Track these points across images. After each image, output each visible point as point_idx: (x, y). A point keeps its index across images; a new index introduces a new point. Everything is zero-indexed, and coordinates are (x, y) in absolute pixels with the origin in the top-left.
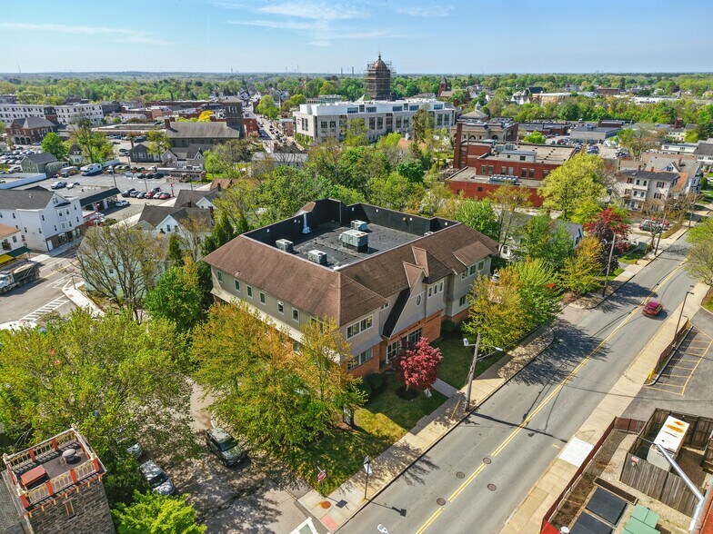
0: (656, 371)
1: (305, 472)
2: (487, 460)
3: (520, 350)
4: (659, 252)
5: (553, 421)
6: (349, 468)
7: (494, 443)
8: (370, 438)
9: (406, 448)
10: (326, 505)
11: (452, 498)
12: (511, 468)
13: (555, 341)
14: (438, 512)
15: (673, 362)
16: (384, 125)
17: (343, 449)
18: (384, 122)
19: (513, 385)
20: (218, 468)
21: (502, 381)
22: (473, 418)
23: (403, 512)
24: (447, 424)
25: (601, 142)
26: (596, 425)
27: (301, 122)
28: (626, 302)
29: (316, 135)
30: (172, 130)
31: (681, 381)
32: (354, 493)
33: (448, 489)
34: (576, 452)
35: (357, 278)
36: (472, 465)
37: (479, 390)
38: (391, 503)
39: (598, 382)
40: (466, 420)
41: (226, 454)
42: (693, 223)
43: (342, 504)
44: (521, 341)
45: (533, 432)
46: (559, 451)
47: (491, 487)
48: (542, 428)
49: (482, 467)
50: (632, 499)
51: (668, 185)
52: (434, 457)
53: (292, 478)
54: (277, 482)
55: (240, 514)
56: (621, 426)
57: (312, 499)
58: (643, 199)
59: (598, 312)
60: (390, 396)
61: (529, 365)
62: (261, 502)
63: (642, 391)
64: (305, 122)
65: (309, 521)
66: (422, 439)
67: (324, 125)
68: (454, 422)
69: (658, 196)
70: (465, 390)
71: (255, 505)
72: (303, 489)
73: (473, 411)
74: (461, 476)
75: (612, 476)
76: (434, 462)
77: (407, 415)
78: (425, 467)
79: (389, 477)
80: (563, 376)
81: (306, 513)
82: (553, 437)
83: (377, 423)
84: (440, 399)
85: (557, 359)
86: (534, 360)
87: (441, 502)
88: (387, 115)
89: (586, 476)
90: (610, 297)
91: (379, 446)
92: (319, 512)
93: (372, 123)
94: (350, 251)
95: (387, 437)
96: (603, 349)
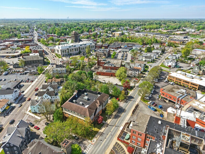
0: (132, 114)
1: (88, 138)
2: (111, 132)
3: (114, 113)
4: (136, 87)
5: (119, 124)
6: (93, 136)
7: (111, 129)
8: (95, 132)
9: (100, 132)
10: (92, 142)
11: (107, 138)
12: (114, 132)
13: (119, 110)
14: (106, 140)
15: (135, 111)
16: (78, 50)
17: (92, 134)
18: (78, 49)
19: (113, 119)
20: (75, 140)
21: (112, 119)
22: (108, 126)
23: (101, 140)
24: (105, 128)
25: (128, 51)
26: (124, 124)
27: (57, 50)
28: (129, 100)
29: (62, 54)
30: (24, 58)
31: (135, 115)
32: (95, 139)
33: (106, 136)
34: (121, 128)
35: (90, 108)
36: (109, 133)
37: (109, 121)
38: (100, 139)
39: (123, 119)
40: (107, 126)
41: (76, 138)
42: (142, 79)
43: (94, 141)
44: (114, 111)
45: (116, 126)
46: (119, 129)
47: (111, 135)
48: (117, 126)
49: (110, 133)
50: (127, 133)
51: (138, 72)
52: (104, 132)
53: (86, 139)
54: (84, 140)
55: (81, 145)
56: (127, 123)
57: (90, 141)
58: (134, 74)
59: (125, 103)
60: (96, 125)
61: (115, 115)
62: (83, 143)
63: (130, 117)
64: (58, 51)
65: (90, 144)
66: (102, 131)
67: (63, 51)
68: (106, 127)
69: (136, 74)
70: (107, 122)
71: (82, 144)
72: (88, 140)
73: (108, 125)
74: (108, 134)
75: (125, 131)
76: (104, 133)
77: (99, 127)
78: (103, 134)
79: (99, 136)
80: (120, 117)
81: (90, 143)
82: (119, 126)
83: (95, 129)
84: (104, 124)
85: (119, 114)
86: (116, 114)
87: (106, 138)
88: (79, 47)
89: (122, 131)
90: (127, 100)
91: (97, 132)
92: (91, 143)
93: (75, 50)
94: (86, 101)
95: (97, 131)
96: (126, 111)
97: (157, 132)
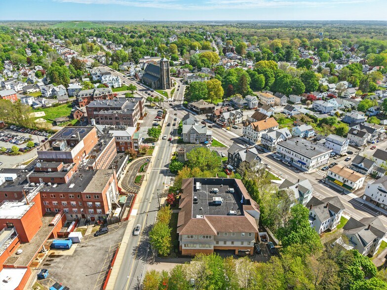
7: (151, 206)
11: (152, 195)
12: (145, 204)
14: (153, 192)
23: (158, 190)
45: (144, 212)
47: (147, 199)
48: (143, 215)
49: (150, 201)
66: (164, 199)
68: (160, 206)
74: (153, 198)
78: (159, 196)
79: (163, 192)
82: (140, 214)
96: (134, 254)
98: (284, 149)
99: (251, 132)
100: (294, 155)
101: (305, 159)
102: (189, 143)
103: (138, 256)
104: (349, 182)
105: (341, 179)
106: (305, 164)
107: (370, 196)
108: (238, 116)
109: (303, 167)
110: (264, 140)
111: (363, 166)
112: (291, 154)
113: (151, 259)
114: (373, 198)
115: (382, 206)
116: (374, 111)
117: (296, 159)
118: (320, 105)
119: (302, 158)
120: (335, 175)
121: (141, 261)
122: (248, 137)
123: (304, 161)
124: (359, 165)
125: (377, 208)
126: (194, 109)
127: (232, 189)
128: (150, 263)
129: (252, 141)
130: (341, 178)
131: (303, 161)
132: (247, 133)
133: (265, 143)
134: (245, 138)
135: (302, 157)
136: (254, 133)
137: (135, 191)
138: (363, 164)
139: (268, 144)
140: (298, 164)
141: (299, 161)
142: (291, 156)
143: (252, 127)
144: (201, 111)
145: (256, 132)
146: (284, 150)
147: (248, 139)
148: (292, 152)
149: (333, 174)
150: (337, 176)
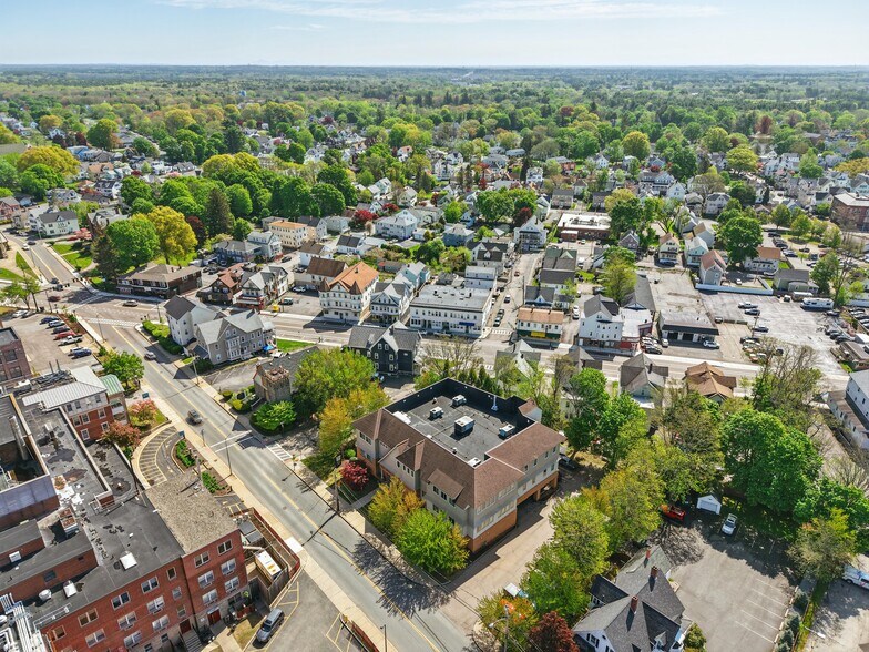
2: (300, 510)
3: (397, 553)
5: (321, 547)
7: (311, 515)
8: (328, 473)
9: (317, 484)
11: (284, 494)
13: (410, 582)
14: (280, 490)
19: (357, 537)
21: (363, 533)
23: (284, 481)
33: (291, 495)
36: (300, 504)
37: (355, 521)
40: (332, 509)
44: (406, 556)
45: (313, 534)
46: (296, 538)
47: (285, 508)
61: (378, 553)
63: (335, 609)
66: (322, 489)
73: (338, 513)
74: (295, 500)
76: (307, 493)
78: (304, 489)
80: (361, 567)
82: (308, 541)
85: (383, 573)
86: (384, 558)
96: (395, 612)
97: (111, 526)
98: (427, 310)
99: (343, 299)
100: (449, 315)
101: (472, 315)
102: (227, 363)
103: (407, 609)
104: (553, 326)
105: (539, 328)
106: (473, 324)
107: (589, 336)
108: (280, 277)
109: (471, 331)
110: (379, 307)
111: (543, 301)
112: (443, 314)
113: (436, 596)
114: (595, 337)
115: (607, 344)
116: (469, 218)
117: (452, 321)
118: (392, 226)
119: (465, 317)
120: (529, 325)
121: (423, 613)
122: (336, 313)
123: (471, 320)
124: (537, 301)
125: (602, 350)
126: (147, 289)
127: (460, 397)
128: (443, 603)
129: (351, 317)
130: (539, 325)
131: (468, 321)
132: (333, 304)
133: (383, 312)
134: (331, 315)
135: (465, 314)
136: (348, 300)
137: (234, 508)
138: (541, 297)
139: (391, 311)
140: (460, 330)
141: (461, 323)
142: (442, 319)
143: (342, 289)
144: (171, 289)
145: (356, 297)
146: (427, 313)
147: (338, 317)
148: (443, 312)
149: (525, 324)
150: (532, 324)
